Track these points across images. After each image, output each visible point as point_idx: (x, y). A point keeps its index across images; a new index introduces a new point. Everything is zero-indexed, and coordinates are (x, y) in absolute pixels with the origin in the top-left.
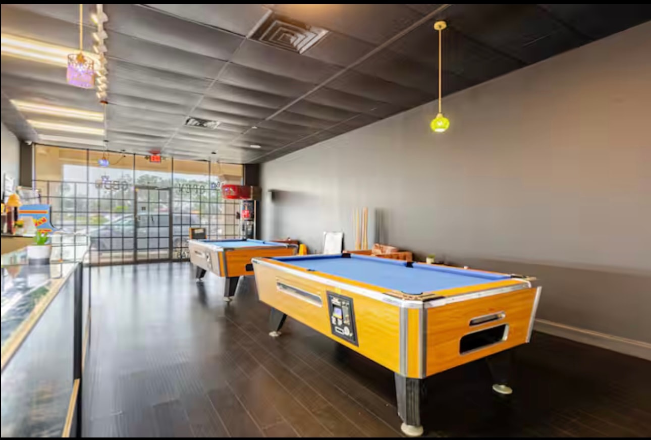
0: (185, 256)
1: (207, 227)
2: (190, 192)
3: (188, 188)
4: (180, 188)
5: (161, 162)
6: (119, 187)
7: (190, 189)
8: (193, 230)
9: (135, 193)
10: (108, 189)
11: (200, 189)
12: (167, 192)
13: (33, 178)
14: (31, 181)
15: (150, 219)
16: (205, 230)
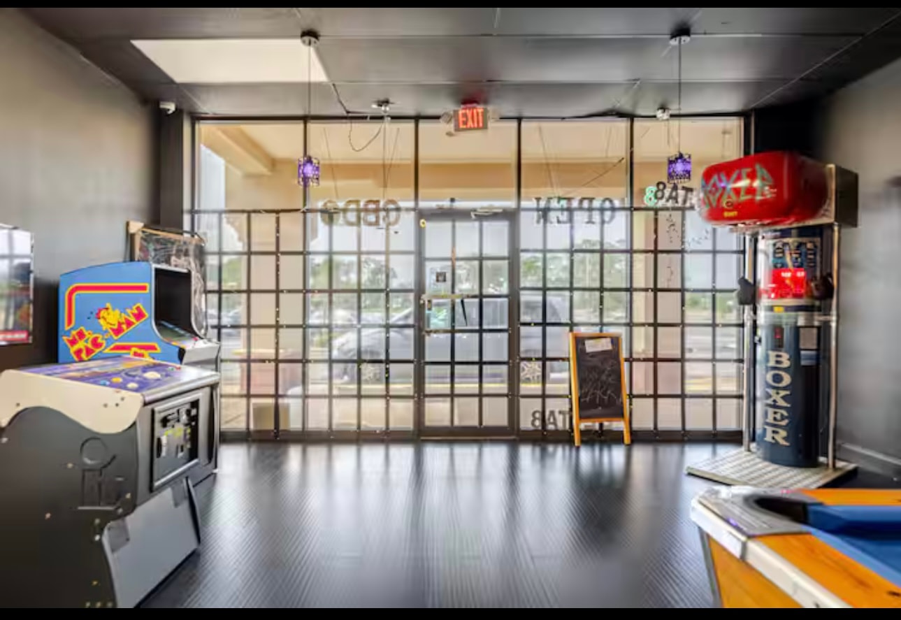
0: (555, 423)
1: (622, 331)
2: (571, 220)
3: (562, 209)
4: (538, 210)
5: (485, 127)
6: (377, 218)
7: (570, 210)
8: (579, 341)
9: (420, 234)
10: (351, 224)
11: (602, 210)
12: (503, 226)
13: (186, 205)
14: (182, 212)
15: (459, 309)
16: (615, 341)
